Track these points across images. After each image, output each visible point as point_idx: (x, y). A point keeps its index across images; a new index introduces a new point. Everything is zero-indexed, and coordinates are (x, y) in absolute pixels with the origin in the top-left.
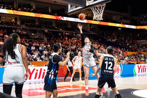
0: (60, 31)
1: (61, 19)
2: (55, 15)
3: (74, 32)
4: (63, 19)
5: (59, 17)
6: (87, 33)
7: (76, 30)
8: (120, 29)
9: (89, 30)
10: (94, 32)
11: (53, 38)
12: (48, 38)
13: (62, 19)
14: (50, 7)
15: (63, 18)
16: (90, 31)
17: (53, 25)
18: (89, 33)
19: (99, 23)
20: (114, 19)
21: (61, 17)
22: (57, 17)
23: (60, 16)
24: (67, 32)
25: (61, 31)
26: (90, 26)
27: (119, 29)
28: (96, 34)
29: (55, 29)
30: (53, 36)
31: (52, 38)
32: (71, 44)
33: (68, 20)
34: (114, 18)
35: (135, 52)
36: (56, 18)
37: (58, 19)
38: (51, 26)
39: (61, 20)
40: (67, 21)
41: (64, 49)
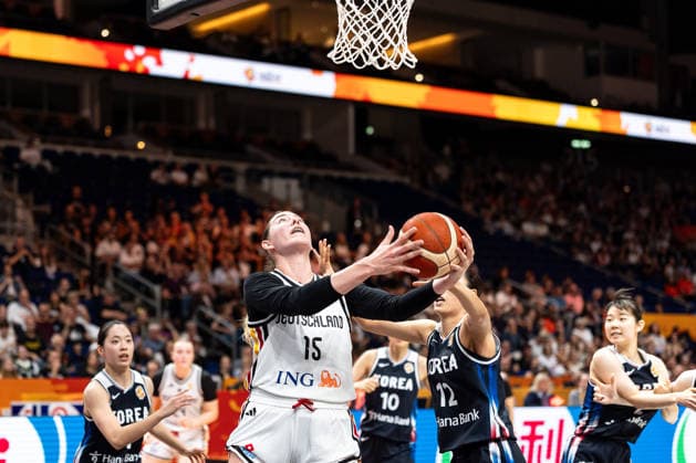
0: (132, 155)
1: (140, 69)
2: (95, 38)
3: (241, 167)
4: (155, 70)
5: (129, 55)
6: (336, 174)
7: (251, 149)
8: (585, 144)
9: (351, 148)
10: (389, 166)
11: (75, 208)
12: (46, 209)
13: (149, 64)
15: (159, 63)
16: (362, 161)
17: (86, 113)
18: (350, 175)
19: (428, 96)
20: (540, 71)
21: (139, 50)
22: (113, 48)
23: (131, 43)
24: (183, 161)
25: (141, 155)
26: (361, 122)
27: (576, 144)
28: (406, 180)
29: (99, 139)
30: (77, 191)
31: (70, 208)
33: (193, 75)
34: (540, 62)
36: (108, 57)
37: (124, 67)
38: (66, 120)
39: (146, 75)
40: (186, 82)
41: (163, 287)
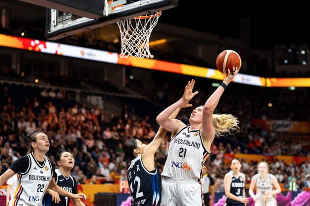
0: (33, 85)
1: (37, 49)
2: (18, 36)
3: (79, 91)
4: (43, 50)
5: (33, 43)
6: (118, 95)
7: (82, 84)
8: (217, 85)
9: (124, 85)
10: (139, 92)
11: (8, 107)
13: (41, 47)
14: (4, 12)
15: (45, 47)
16: (127, 90)
17: (14, 67)
18: (123, 95)
19: (155, 64)
20: (200, 55)
21: (37, 42)
22: (27, 41)
23: (34, 39)
24: (54, 88)
25: (36, 85)
26: (128, 75)
27: (214, 85)
28: (146, 98)
29: (19, 78)
30: (10, 100)
31: (6, 107)
32: (65, 129)
33: (59, 53)
34: (200, 51)
35: (259, 154)
36: (24, 44)
37: (30, 49)
38: (5, 69)
39: (39, 52)
40: (56, 56)
